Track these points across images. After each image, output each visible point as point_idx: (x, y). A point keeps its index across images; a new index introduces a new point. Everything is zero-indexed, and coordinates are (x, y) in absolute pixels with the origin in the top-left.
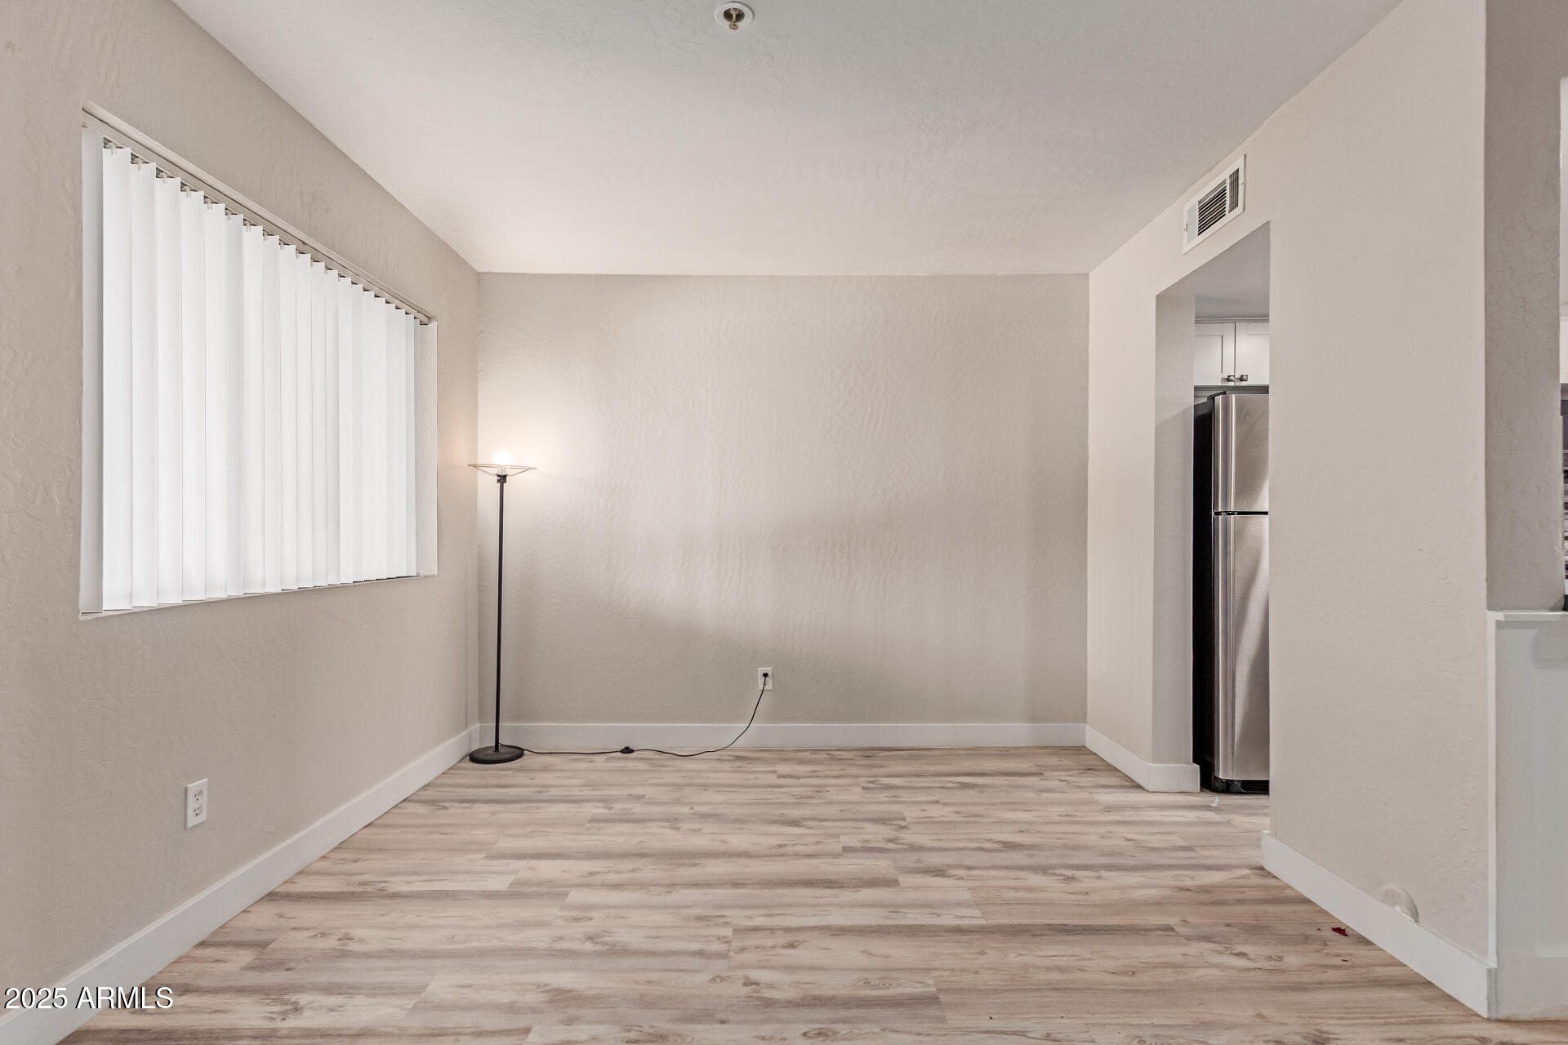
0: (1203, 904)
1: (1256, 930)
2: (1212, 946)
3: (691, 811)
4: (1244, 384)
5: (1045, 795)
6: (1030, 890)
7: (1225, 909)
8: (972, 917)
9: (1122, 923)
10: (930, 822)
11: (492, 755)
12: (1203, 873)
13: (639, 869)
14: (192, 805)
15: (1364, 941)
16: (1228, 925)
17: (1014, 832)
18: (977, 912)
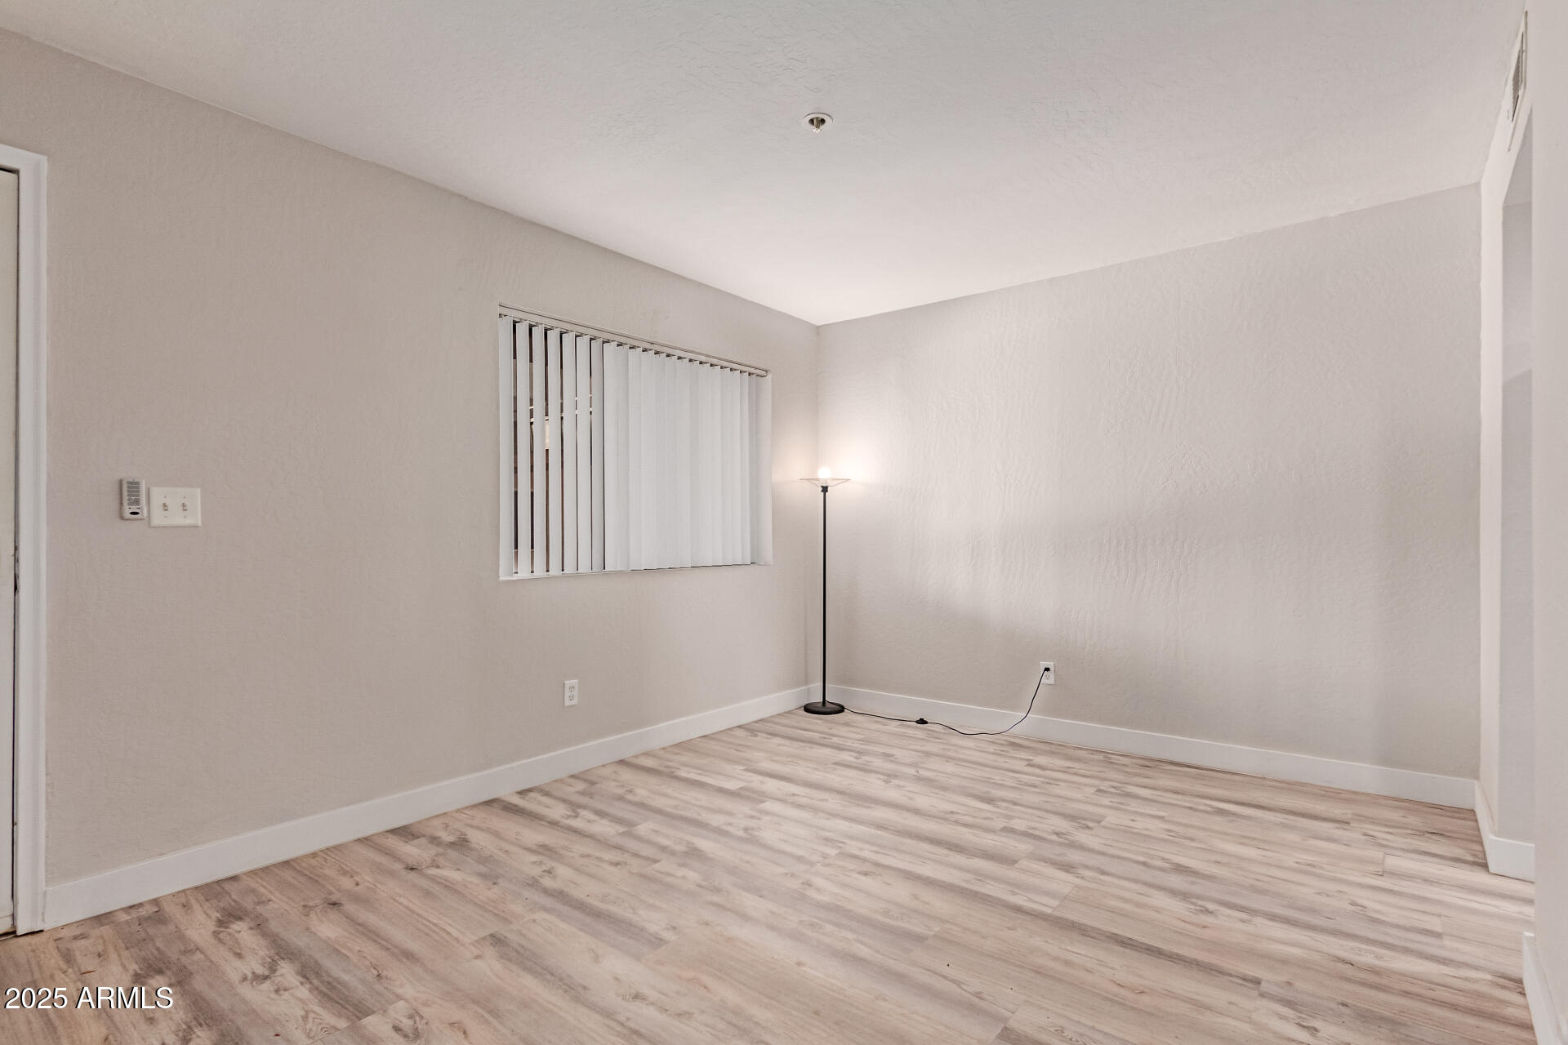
0: (1349, 980)
1: (1379, 1021)
3: (916, 774)
5: (1317, 842)
7: (1373, 992)
10: (1125, 830)
11: (820, 708)
13: (827, 800)
14: (567, 694)
16: (1345, 1005)
17: (1207, 861)
18: (1056, 903)
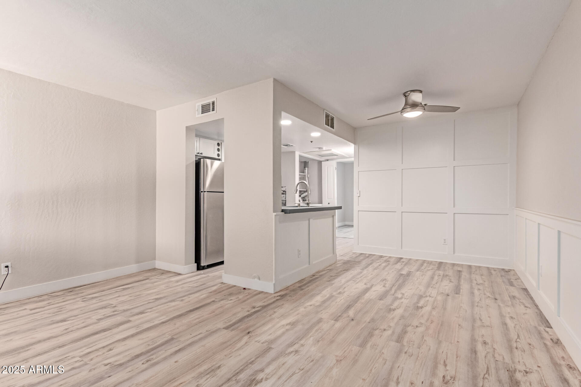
0: (217, 294)
1: (231, 294)
2: (224, 301)
4: (202, 155)
5: (155, 284)
6: (174, 306)
7: (222, 293)
8: (164, 319)
9: (203, 304)
10: (123, 302)
12: (212, 288)
15: (249, 289)
16: (225, 296)
17: (155, 295)
18: (164, 317)
